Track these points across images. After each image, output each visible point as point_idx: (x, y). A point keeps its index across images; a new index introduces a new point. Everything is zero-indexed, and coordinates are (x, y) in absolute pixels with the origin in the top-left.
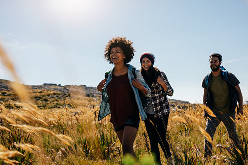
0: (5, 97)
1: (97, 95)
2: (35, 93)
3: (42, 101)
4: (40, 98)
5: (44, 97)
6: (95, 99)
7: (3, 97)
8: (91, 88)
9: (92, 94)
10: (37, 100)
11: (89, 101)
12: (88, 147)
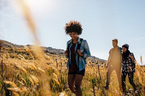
0: (5, 51)
1: (58, 54)
2: (22, 50)
3: (25, 54)
4: (25, 53)
5: (27, 53)
6: (57, 56)
7: (3, 51)
8: (55, 49)
9: (55, 52)
10: (23, 54)
11: (53, 57)
12: (52, 84)
